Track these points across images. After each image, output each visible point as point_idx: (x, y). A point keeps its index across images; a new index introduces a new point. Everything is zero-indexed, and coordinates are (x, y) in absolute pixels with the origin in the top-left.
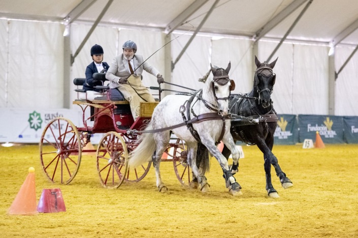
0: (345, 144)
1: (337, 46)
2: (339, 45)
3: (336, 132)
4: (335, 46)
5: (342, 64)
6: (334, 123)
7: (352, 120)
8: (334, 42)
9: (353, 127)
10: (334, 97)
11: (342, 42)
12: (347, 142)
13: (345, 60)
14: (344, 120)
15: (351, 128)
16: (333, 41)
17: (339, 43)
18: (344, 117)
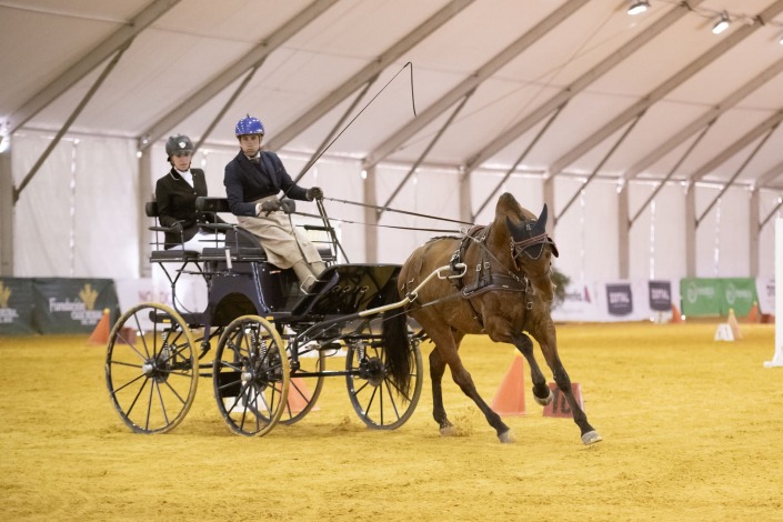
0: (37, 335)
1: (16, 134)
2: (20, 131)
3: (18, 312)
4: (12, 133)
5: (28, 170)
6: (13, 292)
7: (50, 287)
8: (9, 126)
9: (52, 300)
10: (12, 239)
11: (28, 125)
12: (41, 332)
13: (33, 163)
14: (33, 286)
15: (48, 303)
16: (8, 123)
17: (19, 127)
18: (34, 280)
